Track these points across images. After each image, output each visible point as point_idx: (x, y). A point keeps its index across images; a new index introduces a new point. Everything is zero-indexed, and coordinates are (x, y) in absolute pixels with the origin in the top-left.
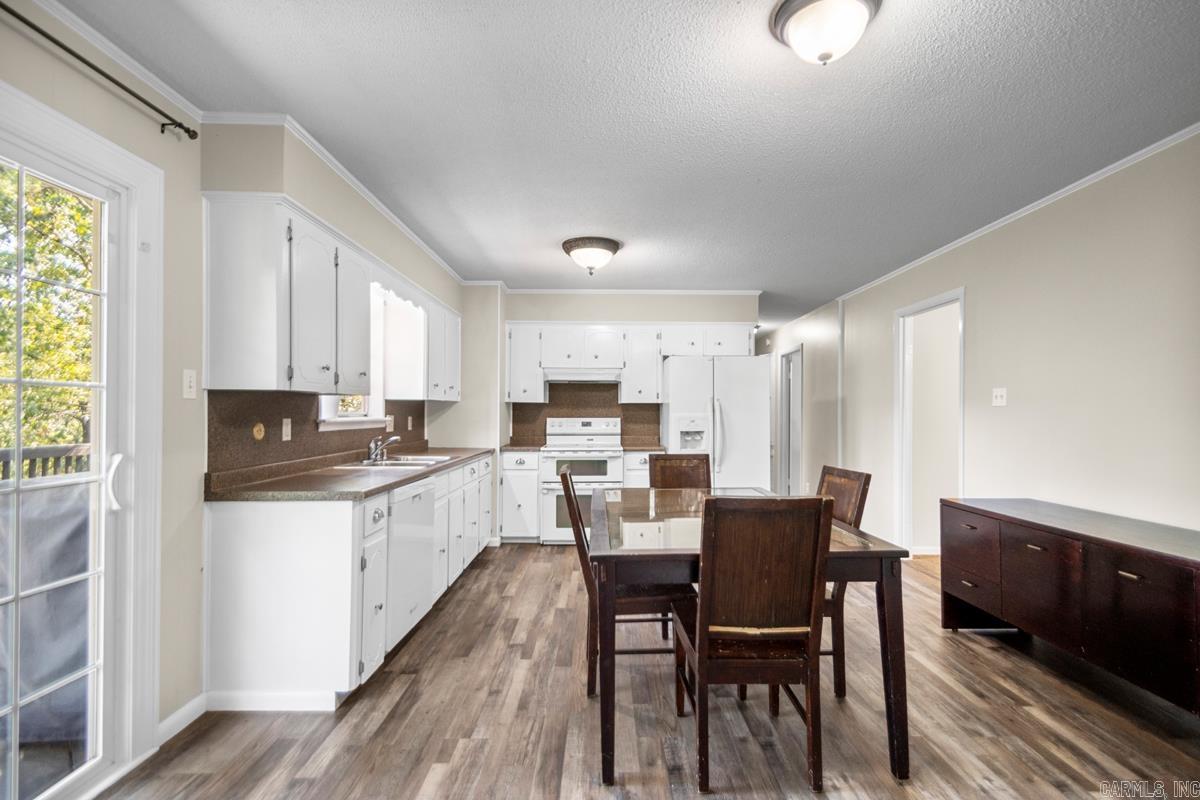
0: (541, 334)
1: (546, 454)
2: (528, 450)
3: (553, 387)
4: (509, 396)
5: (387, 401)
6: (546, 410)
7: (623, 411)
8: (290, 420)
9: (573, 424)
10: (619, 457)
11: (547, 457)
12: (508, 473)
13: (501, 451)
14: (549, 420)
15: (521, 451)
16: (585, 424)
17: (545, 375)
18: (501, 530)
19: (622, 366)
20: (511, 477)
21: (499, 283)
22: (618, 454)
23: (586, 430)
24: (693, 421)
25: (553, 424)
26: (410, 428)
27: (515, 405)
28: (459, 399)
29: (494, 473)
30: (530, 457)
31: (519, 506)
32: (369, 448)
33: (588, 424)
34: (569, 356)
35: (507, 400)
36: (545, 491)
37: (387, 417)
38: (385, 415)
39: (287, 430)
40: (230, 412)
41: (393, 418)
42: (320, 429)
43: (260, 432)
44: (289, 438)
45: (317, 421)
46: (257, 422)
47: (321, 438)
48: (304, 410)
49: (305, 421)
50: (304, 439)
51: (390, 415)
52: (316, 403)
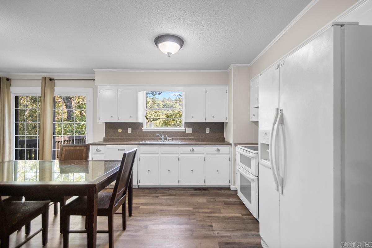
5: (186, 123)
8: (131, 128)
26: (208, 132)
28: (227, 121)
37: (187, 128)
38: (185, 128)
39: (130, 131)
40: (111, 127)
41: (191, 129)
42: (143, 131)
43: (120, 131)
44: (131, 132)
45: (142, 129)
46: (119, 128)
47: (144, 133)
48: (136, 126)
49: (137, 128)
50: (137, 133)
51: (188, 127)
52: (142, 124)
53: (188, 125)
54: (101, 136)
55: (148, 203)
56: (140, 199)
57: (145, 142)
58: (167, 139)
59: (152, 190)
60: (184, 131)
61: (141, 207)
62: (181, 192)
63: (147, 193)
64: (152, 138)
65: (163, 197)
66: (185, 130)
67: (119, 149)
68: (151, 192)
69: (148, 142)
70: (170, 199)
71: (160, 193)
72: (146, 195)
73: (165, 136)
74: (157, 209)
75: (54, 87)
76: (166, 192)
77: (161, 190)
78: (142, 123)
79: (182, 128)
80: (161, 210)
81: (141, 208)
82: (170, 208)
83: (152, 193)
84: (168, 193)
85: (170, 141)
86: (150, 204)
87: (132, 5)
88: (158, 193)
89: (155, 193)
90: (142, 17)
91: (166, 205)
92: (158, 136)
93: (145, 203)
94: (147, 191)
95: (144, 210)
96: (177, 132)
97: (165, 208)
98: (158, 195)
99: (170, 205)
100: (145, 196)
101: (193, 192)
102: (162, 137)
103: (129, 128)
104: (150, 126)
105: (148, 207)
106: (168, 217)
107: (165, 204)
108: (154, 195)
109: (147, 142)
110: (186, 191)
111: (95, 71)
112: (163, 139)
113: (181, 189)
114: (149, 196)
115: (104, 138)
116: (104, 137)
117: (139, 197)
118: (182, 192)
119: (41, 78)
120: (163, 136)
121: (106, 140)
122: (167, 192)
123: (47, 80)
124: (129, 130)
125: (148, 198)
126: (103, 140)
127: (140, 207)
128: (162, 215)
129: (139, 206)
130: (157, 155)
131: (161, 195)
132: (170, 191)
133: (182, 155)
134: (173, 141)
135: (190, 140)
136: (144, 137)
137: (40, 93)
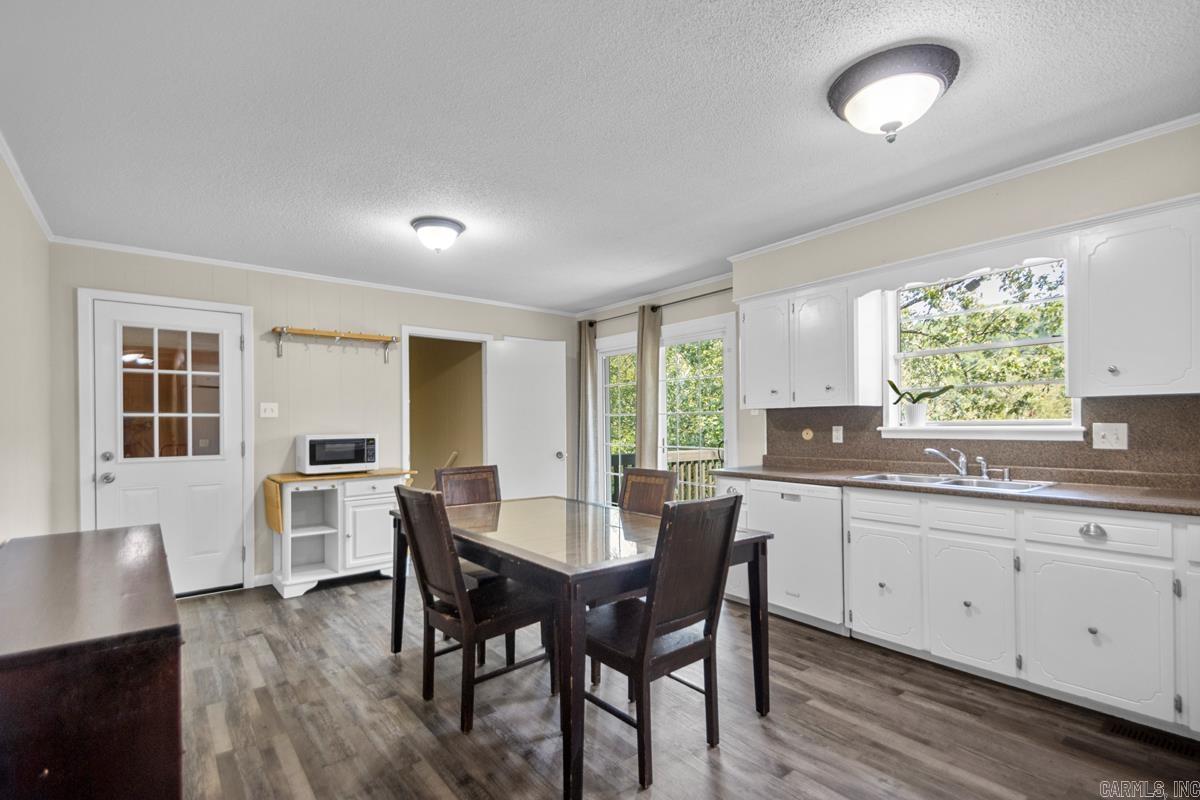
8: (841, 428)
37: (1097, 426)
38: (1088, 421)
39: (838, 435)
40: (782, 422)
41: (1123, 428)
42: (884, 436)
43: (808, 435)
44: (841, 441)
45: (879, 429)
46: (806, 428)
47: (889, 444)
48: (862, 419)
49: (863, 428)
50: (862, 443)
51: (1106, 421)
52: (879, 413)
53: (1100, 408)
54: (756, 451)
55: (845, 701)
56: (828, 674)
57: (885, 478)
58: (984, 470)
59: (895, 661)
60: (1080, 438)
61: (815, 703)
62: (1019, 711)
63: (867, 666)
64: (919, 466)
65: (918, 702)
66: (1088, 434)
67: (783, 495)
68: (885, 666)
69: (895, 479)
70: (944, 720)
71: (919, 684)
72: (860, 669)
73: (971, 460)
74: (862, 733)
75: (661, 324)
76: (946, 685)
77: (930, 672)
78: (880, 409)
79: (1071, 427)
80: (875, 745)
81: (812, 707)
82: (919, 753)
83: (884, 672)
84: (952, 695)
85: (999, 481)
86: (851, 704)
87: (687, 43)
88: (911, 681)
89: (901, 677)
90: (735, 58)
91: (908, 736)
92: (936, 458)
93: (835, 697)
94: (874, 659)
95: (814, 715)
96: (1042, 442)
97: (899, 743)
98: (902, 685)
99: (926, 743)
100: (853, 671)
101: (1091, 734)
102: (957, 463)
103: (834, 428)
104: (912, 416)
105: (837, 713)
106: (881, 780)
107: (907, 729)
108: (888, 680)
109: (892, 479)
110: (1048, 717)
111: (732, 261)
112: (964, 472)
113: (1031, 698)
114: (868, 679)
115: (764, 456)
116: (766, 453)
117: (833, 669)
118: (1027, 714)
119: (637, 310)
120: (963, 459)
121: (769, 463)
122: (953, 689)
123: (648, 311)
124: (834, 433)
125: (859, 681)
126: (760, 463)
127: (810, 703)
128: (867, 763)
129: (808, 694)
130: (915, 532)
131: (921, 691)
132: (965, 693)
133: (1031, 548)
134: (1015, 482)
135: (1115, 481)
136: (886, 459)
137: (636, 345)
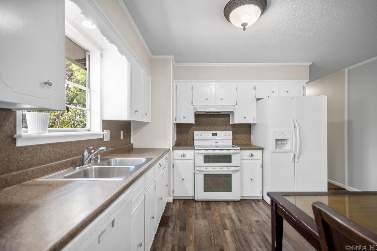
0: (192, 87)
1: (198, 152)
2: (188, 149)
3: (198, 116)
4: (176, 120)
5: (103, 121)
6: (193, 127)
7: (233, 128)
9: (208, 134)
10: (238, 153)
11: (198, 153)
12: (177, 161)
13: (173, 149)
14: (195, 132)
15: (184, 149)
16: (213, 135)
17: (194, 108)
18: (173, 193)
19: (235, 104)
20: (179, 163)
21: (172, 57)
22: (237, 151)
23: (215, 137)
24: (283, 133)
25: (198, 135)
26: (122, 138)
27: (177, 124)
28: (150, 122)
29: (169, 163)
30: (189, 153)
31: (183, 179)
32: (83, 155)
33: (216, 134)
34: (207, 99)
35: (175, 122)
36: (198, 172)
38: (103, 129)
41: (109, 132)
45: (15, 137)
47: (22, 152)
51: (106, 129)
60: (102, 137)
96: (94, 140)
135: (110, 153)
